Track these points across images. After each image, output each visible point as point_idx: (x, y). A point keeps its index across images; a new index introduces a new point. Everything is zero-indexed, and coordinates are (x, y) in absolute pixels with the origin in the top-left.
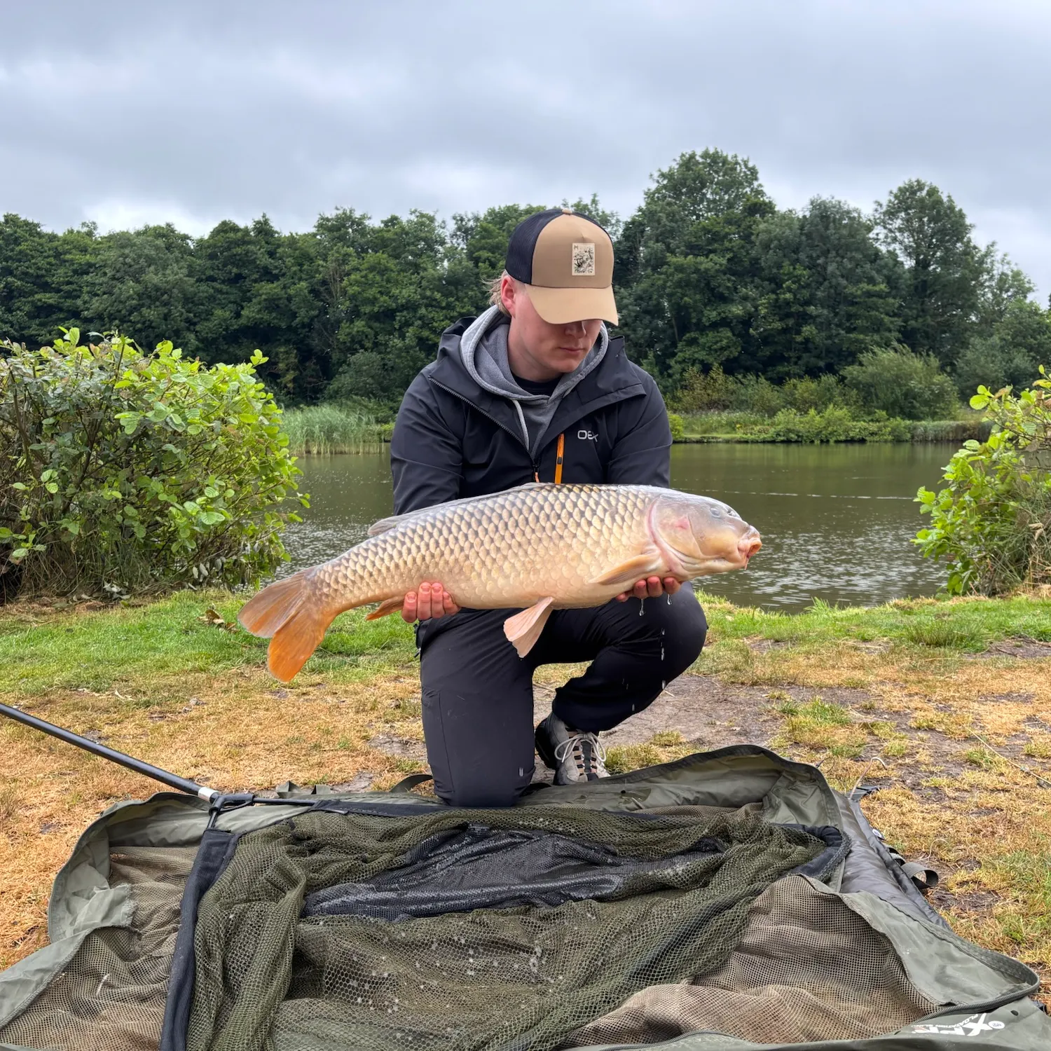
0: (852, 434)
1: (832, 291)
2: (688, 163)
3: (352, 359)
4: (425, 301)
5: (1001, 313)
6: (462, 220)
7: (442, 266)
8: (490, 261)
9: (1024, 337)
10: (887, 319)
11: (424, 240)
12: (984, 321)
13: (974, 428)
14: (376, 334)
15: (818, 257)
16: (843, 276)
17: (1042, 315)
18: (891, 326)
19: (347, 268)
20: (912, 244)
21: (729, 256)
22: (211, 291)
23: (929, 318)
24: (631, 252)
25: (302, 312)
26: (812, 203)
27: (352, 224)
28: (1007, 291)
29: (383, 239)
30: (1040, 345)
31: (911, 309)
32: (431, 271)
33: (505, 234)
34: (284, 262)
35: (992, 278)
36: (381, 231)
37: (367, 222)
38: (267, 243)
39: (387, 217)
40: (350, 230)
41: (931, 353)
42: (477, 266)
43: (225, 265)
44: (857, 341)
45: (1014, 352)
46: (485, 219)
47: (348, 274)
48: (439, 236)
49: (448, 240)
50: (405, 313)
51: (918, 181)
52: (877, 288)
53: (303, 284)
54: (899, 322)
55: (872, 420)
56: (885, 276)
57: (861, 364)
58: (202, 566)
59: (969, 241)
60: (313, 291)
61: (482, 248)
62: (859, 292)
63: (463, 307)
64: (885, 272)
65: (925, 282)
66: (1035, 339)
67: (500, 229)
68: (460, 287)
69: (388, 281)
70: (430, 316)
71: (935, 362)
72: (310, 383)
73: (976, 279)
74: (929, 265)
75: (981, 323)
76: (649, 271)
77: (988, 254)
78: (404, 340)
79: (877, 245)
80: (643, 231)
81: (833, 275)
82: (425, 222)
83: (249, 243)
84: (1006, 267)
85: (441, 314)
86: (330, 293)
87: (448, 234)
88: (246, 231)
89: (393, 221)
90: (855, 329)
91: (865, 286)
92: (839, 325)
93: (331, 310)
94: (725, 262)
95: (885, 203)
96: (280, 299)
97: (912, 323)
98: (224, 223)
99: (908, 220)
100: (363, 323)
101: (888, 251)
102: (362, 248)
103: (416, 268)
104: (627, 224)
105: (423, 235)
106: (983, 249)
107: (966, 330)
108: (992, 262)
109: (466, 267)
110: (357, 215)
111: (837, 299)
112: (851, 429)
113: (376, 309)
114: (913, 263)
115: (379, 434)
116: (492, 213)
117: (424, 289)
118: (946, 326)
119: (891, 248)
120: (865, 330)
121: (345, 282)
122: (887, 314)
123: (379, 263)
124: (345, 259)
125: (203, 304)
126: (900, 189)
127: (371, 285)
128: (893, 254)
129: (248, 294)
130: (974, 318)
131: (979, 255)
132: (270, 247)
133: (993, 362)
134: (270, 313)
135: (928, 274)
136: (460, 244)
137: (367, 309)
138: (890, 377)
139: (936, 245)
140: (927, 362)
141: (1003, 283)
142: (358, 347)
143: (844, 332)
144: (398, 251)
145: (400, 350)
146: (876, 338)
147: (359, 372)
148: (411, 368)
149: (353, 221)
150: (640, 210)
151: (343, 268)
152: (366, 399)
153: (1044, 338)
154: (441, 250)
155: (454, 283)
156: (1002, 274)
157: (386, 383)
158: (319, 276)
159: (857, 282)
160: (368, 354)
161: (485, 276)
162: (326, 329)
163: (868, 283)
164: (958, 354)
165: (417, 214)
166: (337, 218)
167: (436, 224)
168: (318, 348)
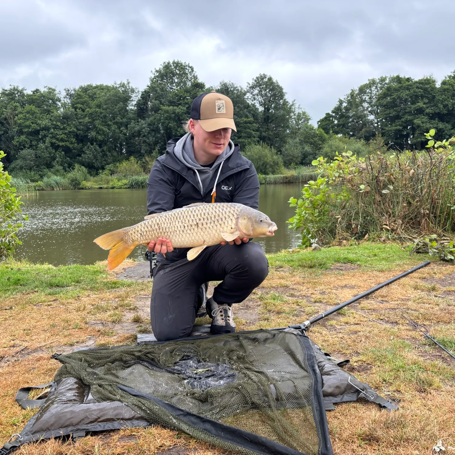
2: (167, 66)
4: (53, 126)
5: (299, 129)
6: (68, 91)
7: (60, 111)
8: (82, 109)
9: (309, 139)
11: (51, 100)
12: (292, 133)
13: (290, 178)
14: (31, 141)
17: (315, 130)
18: (255, 136)
19: (16, 112)
20: (263, 101)
21: (187, 106)
23: (270, 132)
24: (144, 105)
26: (221, 84)
27: (18, 93)
28: (301, 120)
29: (32, 99)
30: (315, 142)
31: (263, 128)
32: (55, 113)
33: (87, 97)
35: (295, 115)
36: (31, 95)
37: (25, 92)
39: (34, 89)
40: (17, 95)
41: (272, 147)
42: (76, 111)
44: (242, 142)
45: (305, 145)
46: (78, 90)
47: (17, 115)
48: (58, 98)
49: (62, 99)
50: (44, 131)
51: (264, 74)
52: (249, 119)
54: (258, 133)
56: (252, 114)
57: (244, 151)
59: (285, 100)
60: (1, 123)
61: (78, 103)
62: (242, 121)
63: (70, 129)
64: (252, 112)
65: (268, 116)
66: (313, 140)
67: (85, 94)
68: (69, 120)
69: (36, 118)
70: (55, 132)
71: (274, 151)
73: (289, 115)
74: (269, 110)
76: (153, 113)
77: (293, 105)
78: (45, 144)
79: (248, 101)
80: (149, 96)
82: (51, 91)
84: (300, 110)
85: (61, 132)
86: (8, 124)
87: (62, 97)
89: (37, 91)
90: (241, 137)
91: (245, 119)
92: (235, 135)
93: (9, 132)
94: (185, 109)
95: (251, 83)
97: (264, 134)
99: (260, 91)
100: (25, 136)
102: (23, 103)
103: (48, 112)
104: (142, 92)
105: (51, 97)
106: (291, 104)
107: (285, 136)
108: (295, 108)
109: (71, 112)
110: (20, 88)
113: (30, 130)
114: (263, 109)
115: (35, 187)
116: (81, 87)
117: (53, 121)
118: (277, 135)
119: (253, 103)
120: (245, 137)
121: (16, 119)
122: (254, 131)
123: (31, 110)
124: (15, 108)
126: (257, 78)
127: (28, 120)
128: (254, 105)
130: (288, 132)
131: (289, 105)
133: (297, 149)
135: (269, 114)
136: (68, 101)
137: (26, 130)
138: (257, 157)
139: (272, 101)
140: (271, 151)
141: (299, 117)
142: (23, 147)
143: (236, 138)
144: (40, 104)
145: (43, 148)
146: (249, 140)
147: (24, 159)
148: (49, 157)
149: (18, 91)
150: (148, 86)
151: (14, 112)
152: (28, 171)
153: (316, 139)
154: (60, 104)
155: (66, 118)
156: (299, 113)
157: (37, 163)
158: (3, 116)
159: (241, 117)
160: (29, 150)
161: (80, 115)
162: (8, 141)
163: (245, 118)
164: (283, 146)
165: (47, 88)
166: (11, 89)
167: (56, 92)
168: (4, 149)
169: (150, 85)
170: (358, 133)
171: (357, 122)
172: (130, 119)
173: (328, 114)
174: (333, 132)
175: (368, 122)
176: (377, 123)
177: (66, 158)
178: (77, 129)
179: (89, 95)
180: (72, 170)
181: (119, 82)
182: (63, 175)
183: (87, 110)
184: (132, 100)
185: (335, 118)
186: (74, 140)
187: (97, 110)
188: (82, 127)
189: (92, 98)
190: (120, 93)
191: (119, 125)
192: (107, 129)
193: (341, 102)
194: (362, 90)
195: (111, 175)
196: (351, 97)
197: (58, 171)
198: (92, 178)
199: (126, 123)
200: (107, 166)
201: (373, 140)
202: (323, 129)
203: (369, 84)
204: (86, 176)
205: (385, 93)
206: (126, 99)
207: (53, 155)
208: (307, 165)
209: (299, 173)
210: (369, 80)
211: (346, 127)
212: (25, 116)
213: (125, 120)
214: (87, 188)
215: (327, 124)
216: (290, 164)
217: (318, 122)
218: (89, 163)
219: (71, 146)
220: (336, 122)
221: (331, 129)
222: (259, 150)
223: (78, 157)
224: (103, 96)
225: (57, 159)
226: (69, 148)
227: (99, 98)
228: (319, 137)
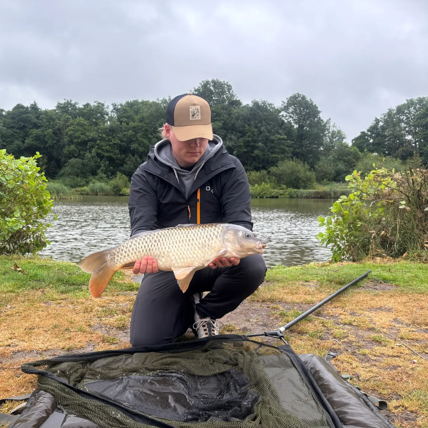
0: (272, 194)
1: (264, 138)
2: (206, 85)
3: (70, 161)
4: (100, 138)
5: (333, 146)
6: (115, 105)
7: (107, 124)
8: (126, 122)
9: (342, 157)
10: (287, 149)
11: (100, 113)
12: (325, 150)
13: (322, 193)
14: (79, 151)
15: (258, 123)
16: (268, 131)
17: (349, 148)
18: (289, 151)
20: (297, 118)
21: (223, 122)
22: (12, 132)
23: (304, 148)
25: (50, 142)
27: (71, 106)
28: (335, 138)
29: (83, 113)
30: (349, 160)
31: (296, 145)
32: (102, 126)
33: (133, 111)
34: (42, 121)
35: (329, 133)
36: (82, 109)
37: (77, 106)
38: (35, 113)
39: (85, 103)
40: (70, 109)
41: (306, 162)
42: (121, 124)
43: (18, 122)
44: (275, 157)
45: (338, 162)
46: (125, 105)
47: (68, 127)
48: (106, 112)
49: (110, 113)
50: (91, 143)
51: (298, 94)
52: (282, 137)
53: (50, 130)
54: (292, 149)
55: (281, 189)
56: (288, 131)
57: (277, 166)
58: (11, 245)
59: (320, 118)
60: (55, 133)
61: (124, 117)
62: (276, 139)
63: (115, 141)
64: (287, 129)
65: (302, 134)
66: (347, 157)
67: (130, 109)
68: (114, 133)
69: (85, 129)
70: (101, 144)
71: (307, 166)
72: (52, 170)
73: (323, 133)
74: (304, 127)
75: (324, 151)
77: (327, 123)
78: (91, 153)
79: (283, 119)
81: (264, 131)
82: (101, 106)
83: (29, 113)
84: (335, 128)
85: (106, 144)
86: (61, 133)
87: (110, 111)
88: (27, 108)
89: (88, 105)
90: (274, 152)
91: (279, 136)
92: (269, 151)
93: (61, 141)
94: (221, 125)
95: (286, 102)
96: (41, 136)
97: (297, 150)
98: (18, 105)
99: (295, 110)
100: (74, 146)
102: (74, 116)
103: (96, 124)
105: (99, 111)
106: (325, 121)
107: (319, 153)
108: (329, 126)
109: (117, 124)
110: (73, 102)
111: (266, 140)
112: (272, 192)
113: (79, 141)
114: (298, 126)
116: (128, 103)
117: (99, 133)
118: (311, 152)
119: (288, 120)
120: (278, 153)
121: (67, 130)
122: (288, 147)
123: (81, 122)
124: (67, 120)
125: (9, 138)
126: (291, 97)
127: (78, 131)
128: (289, 122)
129: (28, 134)
130: (322, 149)
131: (324, 123)
132: (37, 115)
133: (330, 166)
134: (37, 141)
135: (303, 131)
136: (115, 115)
137: (76, 141)
138: (289, 172)
139: (307, 119)
140: (304, 166)
141: (333, 135)
142: (72, 156)
143: (270, 154)
144: (89, 117)
145: (90, 158)
146: (283, 156)
147: (73, 166)
148: (94, 165)
149: (71, 105)
151: (66, 124)
152: (75, 177)
153: (350, 157)
154: (107, 117)
155: (112, 131)
156: (333, 131)
157: (84, 170)
158: (57, 127)
160: (77, 159)
161: (124, 128)
162: (59, 148)
164: (316, 163)
165: (97, 102)
166: (65, 103)
167: (105, 107)
168: (56, 156)
170: (395, 152)
171: (393, 141)
173: (363, 133)
175: (405, 142)
176: (415, 143)
177: (110, 167)
178: (121, 141)
179: (134, 111)
180: (114, 177)
181: (161, 99)
182: (106, 182)
183: (131, 123)
185: (371, 136)
186: (117, 151)
187: (140, 124)
188: (125, 139)
189: (137, 112)
190: (162, 109)
192: (147, 142)
193: (377, 121)
194: (400, 110)
196: (388, 117)
197: (101, 178)
201: (410, 159)
202: (358, 147)
203: (407, 104)
204: (126, 183)
205: (424, 113)
208: (340, 182)
209: (331, 189)
210: (407, 100)
211: (382, 146)
212: (75, 128)
214: (126, 194)
215: (361, 143)
216: (323, 180)
217: (353, 140)
218: (130, 173)
219: (114, 157)
220: (371, 141)
221: (366, 147)
222: (292, 165)
223: (120, 167)
224: (146, 111)
225: (102, 168)
226: (113, 158)
227: (142, 113)
228: (354, 155)
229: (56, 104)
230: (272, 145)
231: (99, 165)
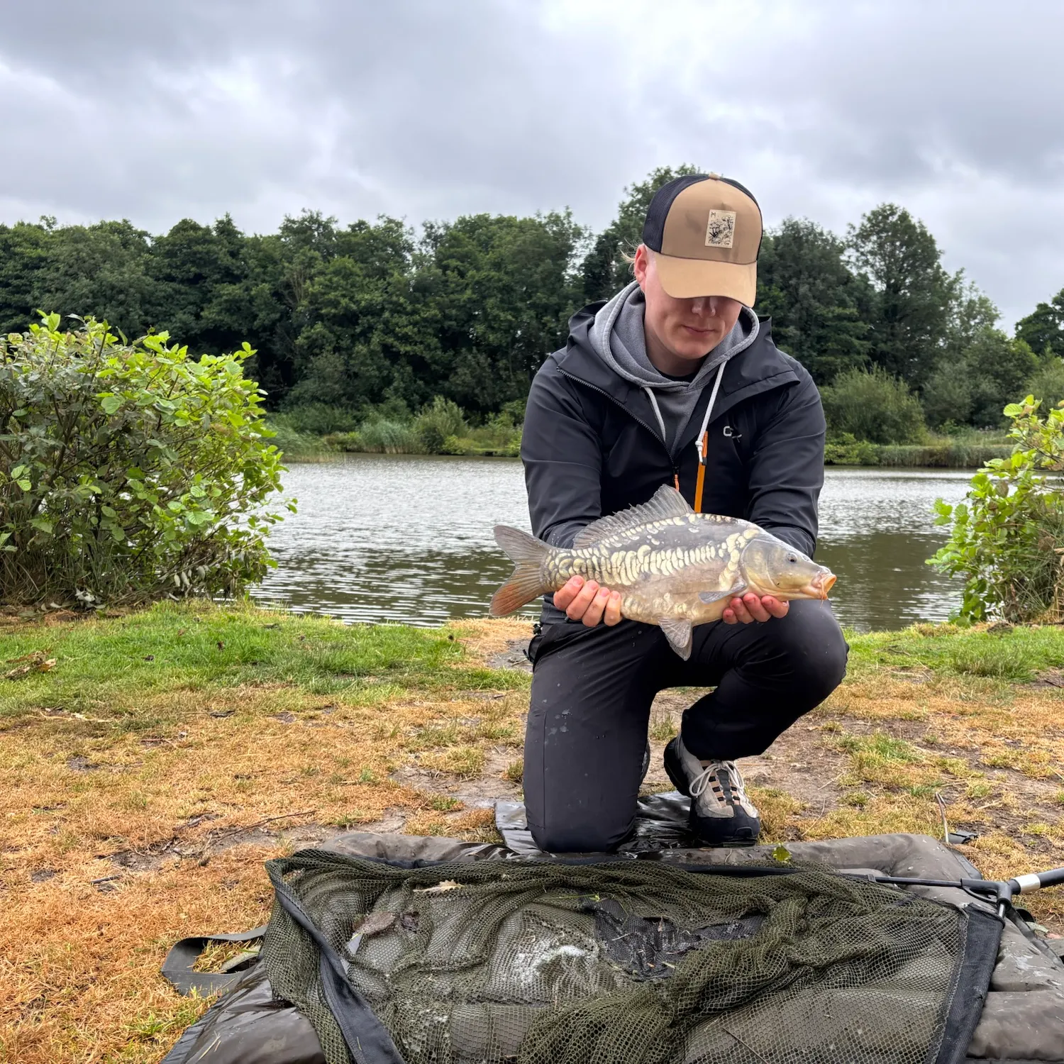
1: (804, 313)
2: (663, 178)
3: (316, 364)
4: (391, 306)
5: (969, 339)
6: (432, 227)
7: (410, 273)
8: (459, 270)
9: (992, 364)
10: (856, 342)
11: (392, 246)
12: (951, 347)
13: (940, 453)
14: (339, 338)
15: (790, 278)
16: (814, 297)
17: (1008, 343)
18: (861, 350)
19: (313, 271)
20: (884, 268)
22: (170, 290)
23: (898, 345)
24: (603, 266)
25: (262, 315)
26: (785, 224)
27: (319, 227)
28: (975, 318)
29: (349, 243)
30: (1007, 372)
31: (880, 333)
32: (397, 277)
33: (475, 243)
34: (246, 262)
35: (960, 305)
36: (347, 235)
37: (334, 226)
38: (229, 243)
39: (354, 221)
40: (316, 233)
41: (901, 378)
42: (445, 274)
43: (184, 264)
44: (827, 363)
45: (980, 377)
46: (455, 227)
47: (313, 278)
48: (406, 241)
49: (416, 246)
50: (369, 317)
51: (891, 206)
52: (847, 311)
53: (266, 286)
54: (868, 344)
55: (838, 443)
56: (858, 299)
57: (830, 384)
59: (939, 267)
60: (276, 294)
61: (452, 257)
62: (830, 316)
63: (428, 313)
64: (856, 294)
65: (895, 306)
66: (1002, 366)
68: (427, 294)
69: (353, 285)
70: (394, 321)
71: (904, 386)
72: (270, 389)
73: (945, 304)
74: (899, 290)
75: (948, 348)
77: (956, 280)
78: (369, 345)
79: (848, 268)
80: (615, 246)
81: (805, 297)
82: (393, 227)
83: (211, 241)
84: (975, 294)
85: (405, 320)
86: (293, 296)
87: (417, 241)
88: (208, 230)
89: (361, 225)
90: (825, 351)
91: (838, 310)
92: (812, 347)
93: (294, 315)
95: (858, 226)
96: (242, 301)
97: (882, 346)
98: (184, 222)
99: (881, 246)
100: (323, 327)
101: (859, 274)
102: (328, 251)
103: (383, 273)
104: (600, 237)
105: (390, 240)
106: (952, 276)
107: (934, 355)
108: (961, 289)
109: (435, 275)
110: (324, 218)
111: (808, 321)
113: (337, 311)
114: (884, 287)
115: (342, 444)
116: (462, 221)
117: (391, 295)
118: (915, 351)
119: (863, 271)
120: (834, 353)
121: (308, 285)
122: (858, 338)
123: (345, 268)
124: (310, 263)
125: (161, 305)
126: (874, 213)
127: (336, 289)
128: (864, 277)
129: (209, 295)
130: (942, 344)
131: (948, 281)
132: (232, 248)
133: (961, 387)
134: (232, 314)
135: (899, 299)
136: (429, 251)
137: (329, 311)
138: (861, 400)
139: (907, 270)
140: (896, 387)
141: (971, 310)
142: (318, 351)
143: (815, 354)
144: (365, 256)
145: (365, 355)
146: (846, 360)
147: (322, 377)
148: (375, 376)
149: (320, 224)
150: (614, 224)
151: (308, 271)
152: (328, 407)
153: (1010, 366)
154: (409, 257)
155: (423, 289)
156: (971, 301)
157: (350, 389)
158: (283, 279)
159: (828, 304)
161: (453, 285)
162: (289, 334)
163: (839, 306)
164: (926, 378)
165: (385, 219)
166: (304, 220)
167: (404, 230)
168: (280, 352)
169: (618, 222)
172: (567, 297)
173: (1043, 307)
174: (1054, 351)
177: (415, 381)
178: (445, 315)
179: (479, 240)
180: (427, 408)
181: (546, 213)
182: (407, 419)
183: (470, 273)
184: (576, 256)
185: (1061, 316)
186: (434, 342)
187: (493, 273)
188: (455, 312)
189: (485, 246)
190: (549, 238)
191: (541, 310)
195: (515, 425)
197: (395, 409)
198: (471, 429)
199: (557, 307)
200: (508, 404)
202: (1029, 342)
204: (458, 424)
206: (562, 252)
207: (385, 373)
208: (984, 428)
212: (330, 280)
213: (554, 300)
214: (458, 452)
215: (1038, 331)
216: (942, 422)
217: (1018, 324)
218: (465, 396)
219: (427, 355)
220: (1062, 327)
221: (1049, 343)
222: (869, 384)
223: (441, 382)
224: (510, 243)
225: (395, 384)
226: (422, 358)
227: (499, 246)
228: (1017, 360)
229: (281, 222)
230: (821, 332)
231: (388, 376)
